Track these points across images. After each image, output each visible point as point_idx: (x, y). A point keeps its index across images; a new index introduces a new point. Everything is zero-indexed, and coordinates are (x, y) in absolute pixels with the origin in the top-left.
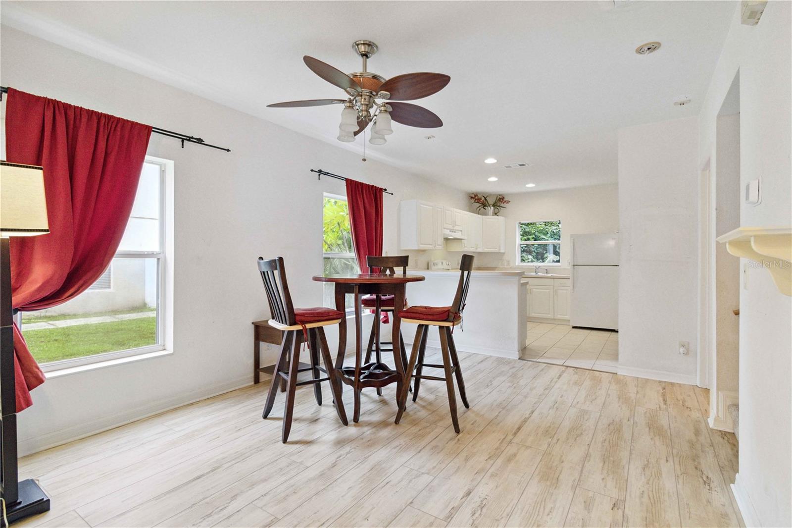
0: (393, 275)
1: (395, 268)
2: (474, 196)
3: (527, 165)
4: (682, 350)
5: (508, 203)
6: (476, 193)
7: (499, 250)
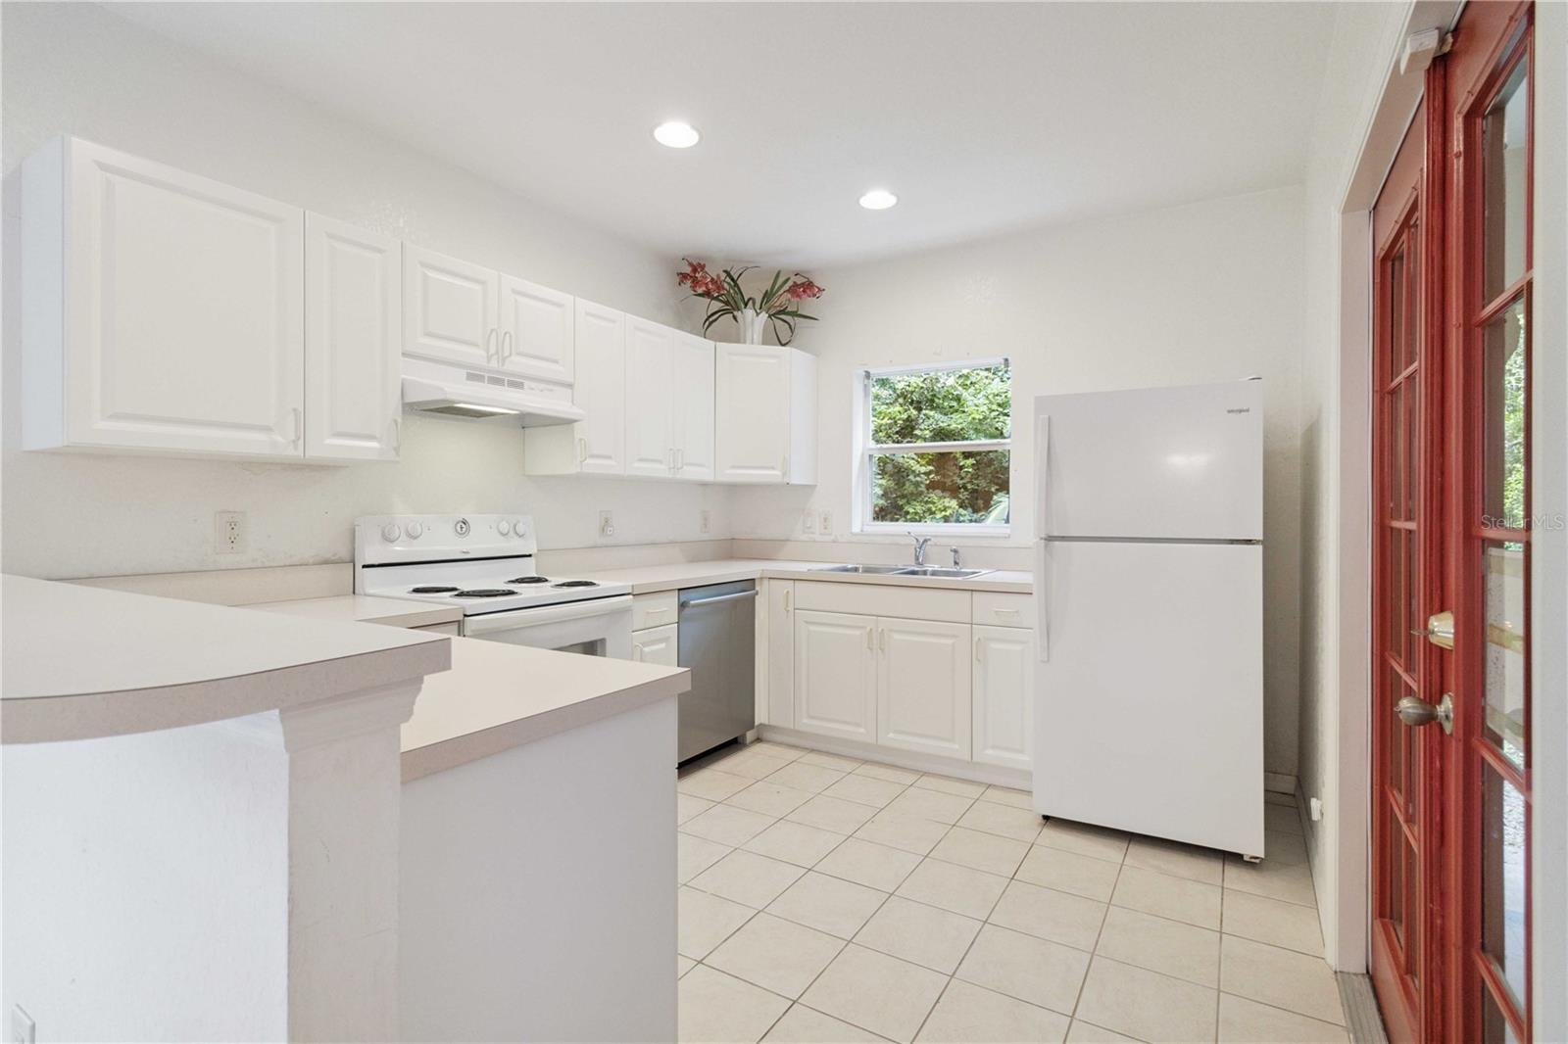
2: (691, 271)
6: (700, 259)
7: (789, 475)
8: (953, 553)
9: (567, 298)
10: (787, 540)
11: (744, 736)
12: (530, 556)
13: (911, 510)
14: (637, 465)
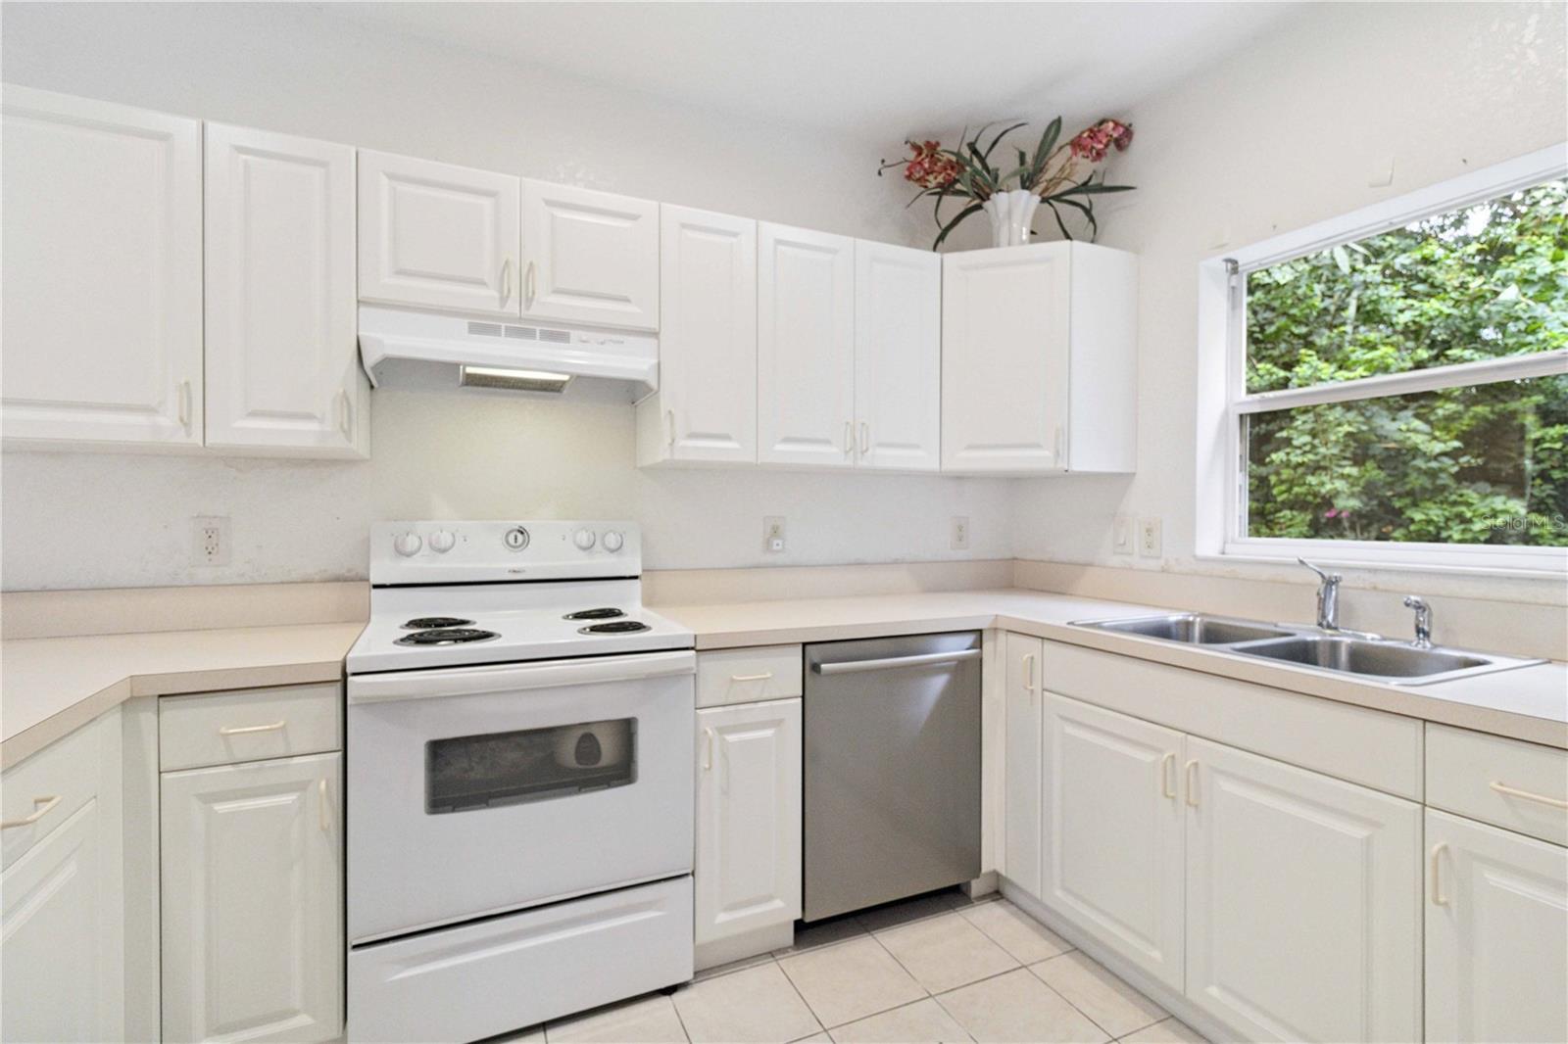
8: (1412, 612)
9: (645, 206)
10: (1091, 565)
11: (968, 884)
12: (636, 577)
13: (1418, 516)
14: (780, 447)
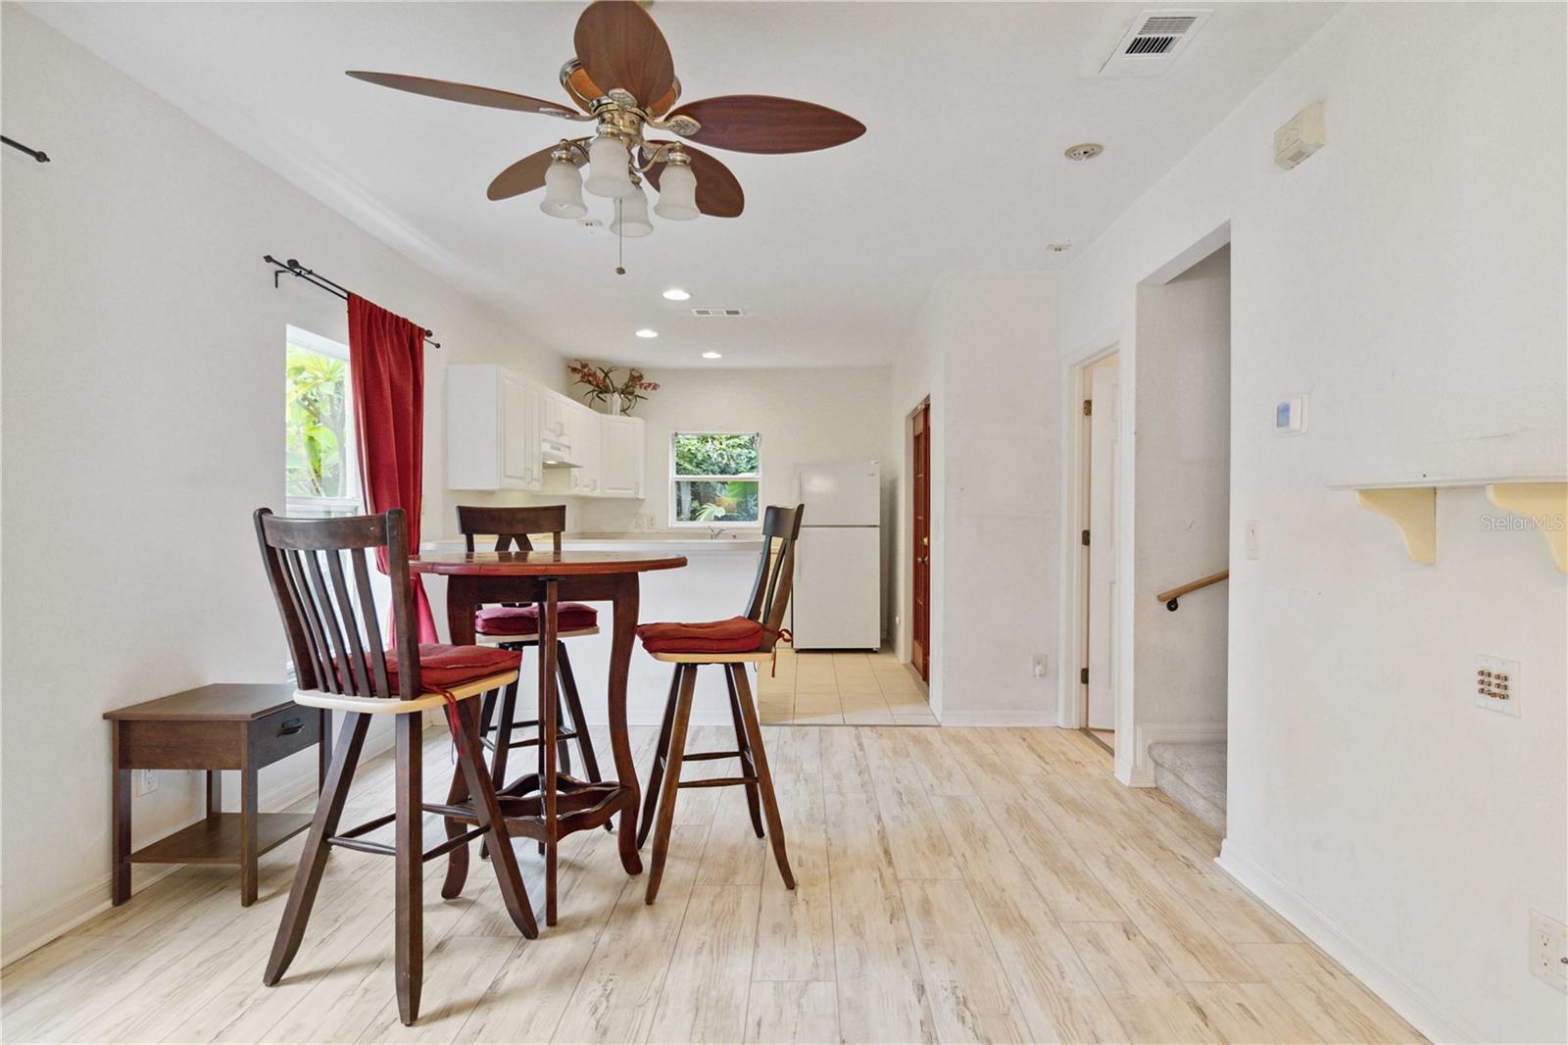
0: (526, 555)
1: (531, 537)
2: (579, 367)
3: (742, 314)
4: (1038, 669)
5: (655, 388)
6: (585, 360)
7: (637, 493)
